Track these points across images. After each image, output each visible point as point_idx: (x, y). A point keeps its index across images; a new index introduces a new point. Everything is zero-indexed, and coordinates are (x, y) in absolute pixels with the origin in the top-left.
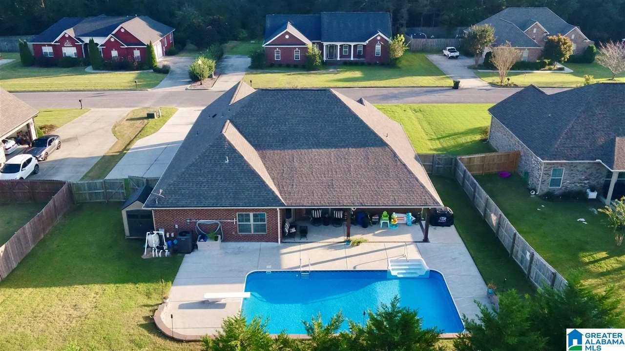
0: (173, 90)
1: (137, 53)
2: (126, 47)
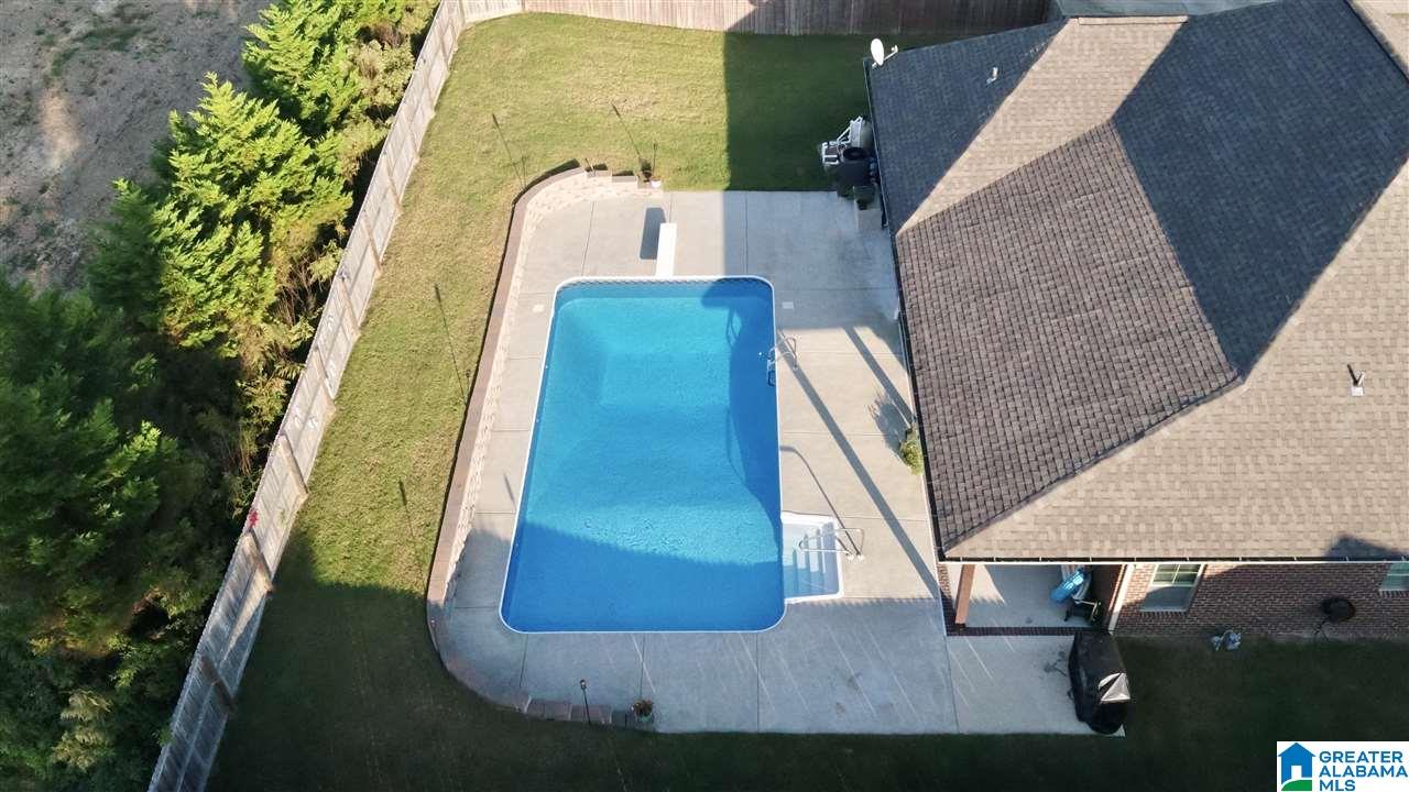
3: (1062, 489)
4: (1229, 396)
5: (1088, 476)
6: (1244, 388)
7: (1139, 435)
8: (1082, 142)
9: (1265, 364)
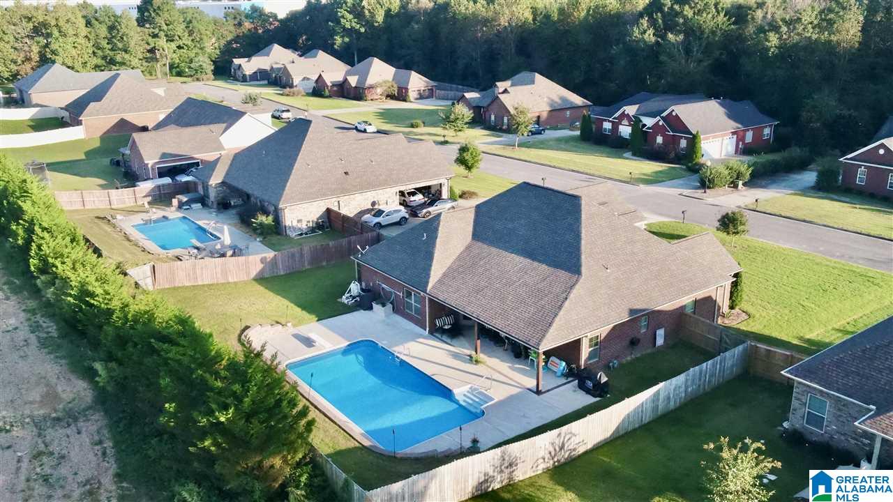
0: (665, 192)
1: (683, 143)
2: (672, 133)
3: (557, 319)
4: (581, 281)
5: (561, 313)
6: (583, 277)
7: (566, 298)
8: (468, 248)
9: (584, 270)
